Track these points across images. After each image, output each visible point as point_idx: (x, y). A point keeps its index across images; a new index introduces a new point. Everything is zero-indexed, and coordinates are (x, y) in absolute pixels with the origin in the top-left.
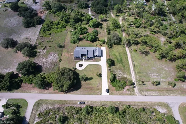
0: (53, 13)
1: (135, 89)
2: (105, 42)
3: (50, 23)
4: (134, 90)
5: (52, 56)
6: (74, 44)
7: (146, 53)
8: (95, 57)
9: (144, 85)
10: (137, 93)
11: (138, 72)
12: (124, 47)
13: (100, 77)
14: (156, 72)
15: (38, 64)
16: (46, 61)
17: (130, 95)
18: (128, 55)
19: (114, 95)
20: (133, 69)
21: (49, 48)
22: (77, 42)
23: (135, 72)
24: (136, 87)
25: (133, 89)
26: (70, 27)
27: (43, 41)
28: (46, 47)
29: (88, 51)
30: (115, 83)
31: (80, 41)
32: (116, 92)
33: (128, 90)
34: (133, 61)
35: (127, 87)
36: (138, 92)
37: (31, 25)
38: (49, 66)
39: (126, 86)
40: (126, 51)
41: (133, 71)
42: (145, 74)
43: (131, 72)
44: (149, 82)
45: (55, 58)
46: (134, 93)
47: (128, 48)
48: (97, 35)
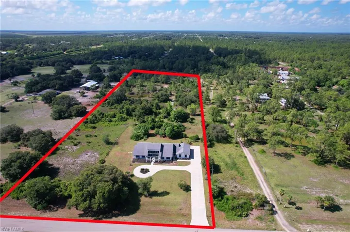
0: (109, 104)
1: (276, 216)
2: (198, 139)
3: (100, 115)
4: (274, 220)
5: (87, 156)
6: (136, 140)
7: (288, 156)
8: (177, 159)
9: (299, 208)
10: (283, 224)
11: (277, 185)
12: (237, 146)
13: (187, 192)
14: (321, 186)
15: (53, 166)
16: (72, 161)
17: (267, 229)
18: (248, 158)
19: (224, 228)
20: (265, 180)
21: (86, 144)
22: (142, 138)
23: (269, 185)
24: (278, 212)
25: (271, 216)
26: (135, 120)
27: (78, 136)
28: (79, 143)
29: (162, 146)
30: (223, 201)
31: (149, 138)
32: (227, 222)
33: (259, 218)
34: (260, 167)
35: (256, 213)
36: (287, 223)
37: (66, 115)
38: (75, 169)
39: (252, 210)
40: (242, 151)
41: (265, 184)
42: (293, 188)
43: (259, 184)
44: (309, 203)
45: (94, 158)
46: (276, 224)
47: (246, 148)
48: (184, 131)
